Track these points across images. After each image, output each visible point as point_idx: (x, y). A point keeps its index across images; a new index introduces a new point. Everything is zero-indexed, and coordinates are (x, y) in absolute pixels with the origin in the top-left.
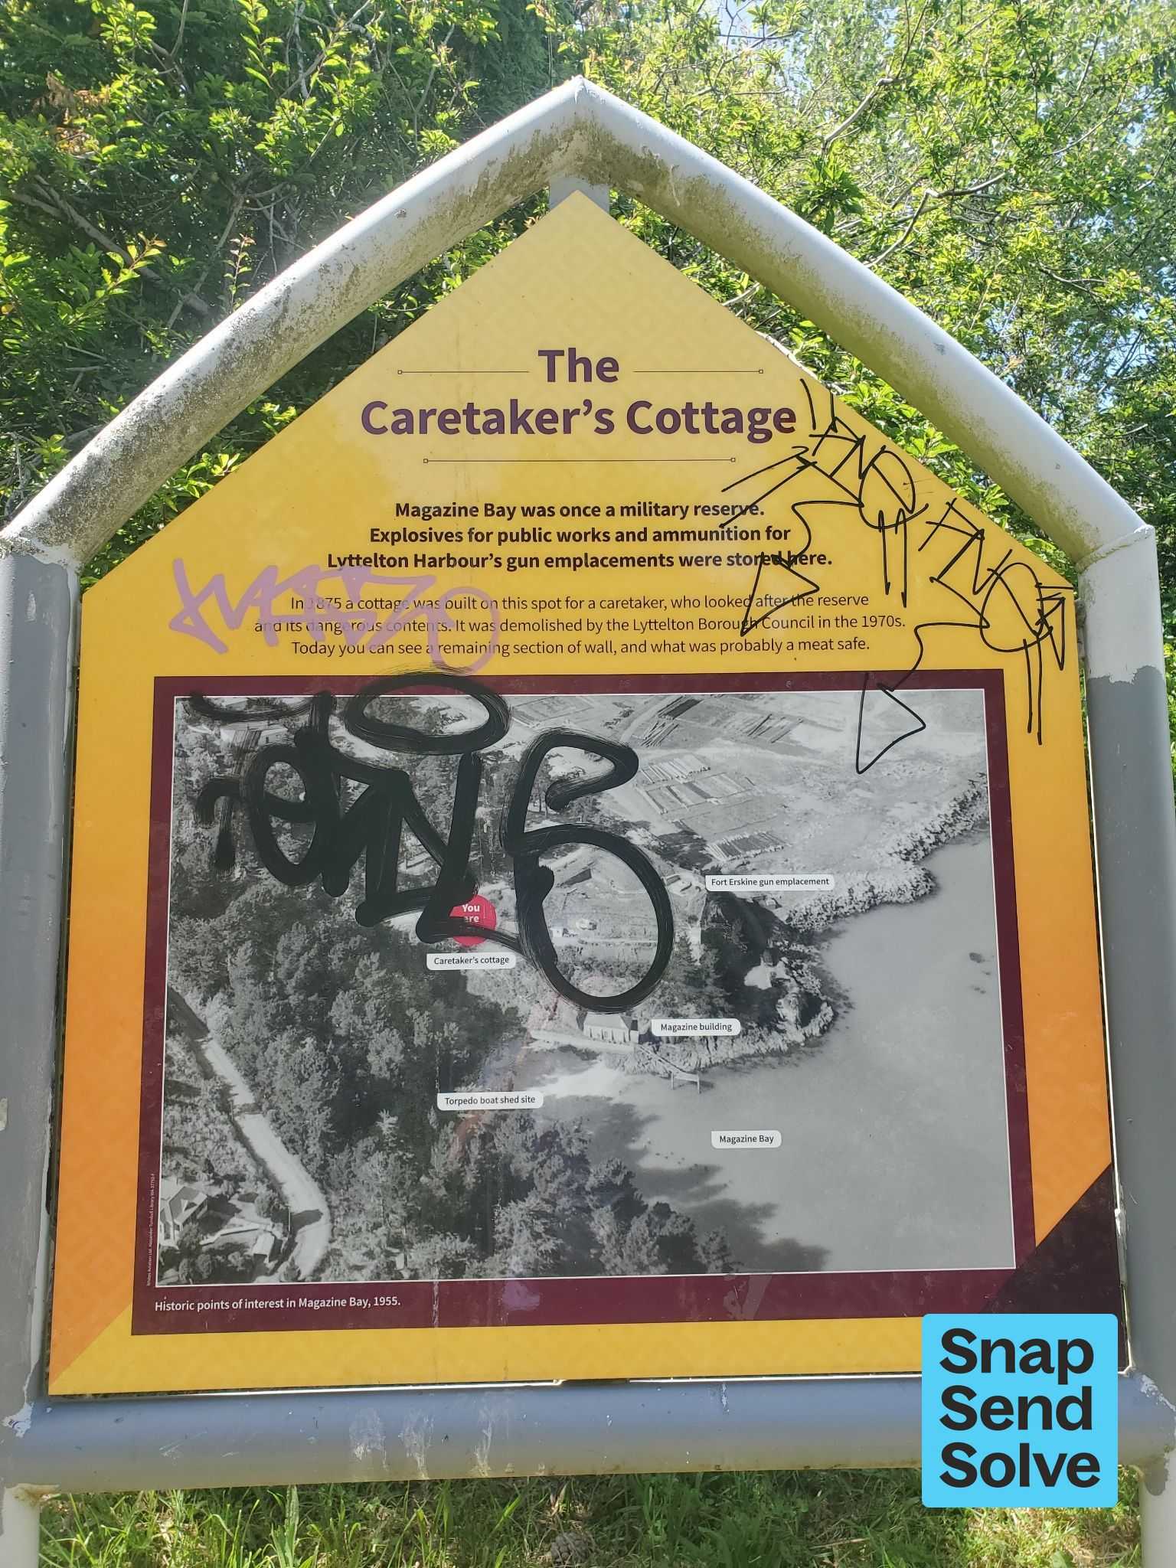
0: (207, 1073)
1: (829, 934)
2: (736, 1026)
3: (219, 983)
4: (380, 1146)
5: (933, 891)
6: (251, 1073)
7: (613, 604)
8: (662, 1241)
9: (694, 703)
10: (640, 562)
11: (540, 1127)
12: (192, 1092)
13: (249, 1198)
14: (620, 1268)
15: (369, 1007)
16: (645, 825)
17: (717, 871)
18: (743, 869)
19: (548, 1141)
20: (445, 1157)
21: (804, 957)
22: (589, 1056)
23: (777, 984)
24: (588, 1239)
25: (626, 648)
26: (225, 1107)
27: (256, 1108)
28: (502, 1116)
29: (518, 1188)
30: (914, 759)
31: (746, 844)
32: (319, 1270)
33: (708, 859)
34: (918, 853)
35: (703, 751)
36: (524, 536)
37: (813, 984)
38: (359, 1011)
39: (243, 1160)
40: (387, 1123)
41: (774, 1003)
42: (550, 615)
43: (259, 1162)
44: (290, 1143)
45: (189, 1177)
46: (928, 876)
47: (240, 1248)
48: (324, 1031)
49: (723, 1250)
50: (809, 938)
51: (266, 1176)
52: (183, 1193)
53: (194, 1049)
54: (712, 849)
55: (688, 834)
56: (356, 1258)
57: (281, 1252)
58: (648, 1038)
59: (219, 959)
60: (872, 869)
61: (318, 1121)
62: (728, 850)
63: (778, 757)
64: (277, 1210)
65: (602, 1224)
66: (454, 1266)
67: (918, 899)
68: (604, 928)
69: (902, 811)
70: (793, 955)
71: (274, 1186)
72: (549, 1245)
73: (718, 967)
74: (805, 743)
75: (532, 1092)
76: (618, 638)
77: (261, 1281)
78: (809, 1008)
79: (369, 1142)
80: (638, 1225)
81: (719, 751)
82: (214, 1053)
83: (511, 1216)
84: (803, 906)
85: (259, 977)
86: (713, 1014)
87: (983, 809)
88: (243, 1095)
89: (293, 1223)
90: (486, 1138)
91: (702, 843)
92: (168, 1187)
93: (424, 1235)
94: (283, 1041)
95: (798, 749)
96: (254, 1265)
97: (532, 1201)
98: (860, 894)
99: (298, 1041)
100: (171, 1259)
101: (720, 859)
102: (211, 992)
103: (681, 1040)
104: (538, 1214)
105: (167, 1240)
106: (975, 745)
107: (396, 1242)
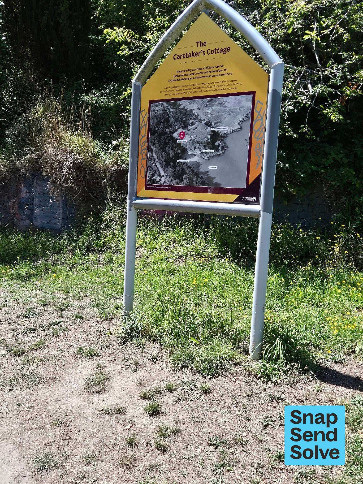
0: (153, 156)
1: (227, 137)
2: (213, 151)
3: (154, 144)
4: (171, 167)
5: (241, 129)
6: (157, 157)
7: (203, 84)
8: (201, 182)
9: (212, 100)
10: (207, 77)
11: (189, 165)
12: (151, 159)
13: (157, 173)
14: (196, 185)
15: (170, 148)
16: (204, 120)
17: (213, 127)
18: (216, 127)
19: (189, 167)
20: (178, 169)
21: (223, 140)
22: (195, 155)
23: (219, 144)
24: (193, 181)
25: (204, 91)
26: (155, 161)
27: (157, 161)
28: (184, 163)
29: (185, 173)
30: (241, 107)
31: (217, 123)
32: (163, 183)
33: (212, 125)
34: (240, 123)
35: (213, 108)
36: (192, 74)
37: (224, 144)
38: (169, 148)
39: (156, 168)
40: (172, 164)
41: (218, 148)
42: (195, 87)
43: (158, 169)
44: (161, 166)
45: (151, 170)
46: (241, 127)
47: (156, 180)
48: (165, 151)
49: (209, 183)
50: (224, 137)
51: (159, 171)
52: (150, 172)
53: (152, 153)
54: (213, 124)
55: (210, 121)
56: (167, 182)
57: (160, 181)
58: (202, 153)
59: (155, 141)
60: (233, 126)
61: (164, 163)
62: (215, 124)
63: (222, 108)
64: (159, 175)
65: (195, 179)
66: (177, 183)
67: (239, 131)
68: (198, 136)
69: (239, 116)
70: (221, 140)
71: (159, 172)
72: (188, 181)
73: (212, 142)
74: (226, 105)
75: (188, 160)
76: (203, 90)
77: (158, 184)
78: (223, 148)
79: (169, 166)
80: (199, 179)
81: (215, 107)
82: (154, 154)
83: (185, 177)
84: (224, 132)
85: (159, 143)
86: (210, 149)
87: (250, 115)
88: (156, 160)
89: (161, 177)
90: (182, 166)
91: (211, 123)
92: (149, 171)
93: (175, 179)
94: (161, 153)
95: (225, 107)
96: (157, 182)
97: (187, 175)
98: (231, 130)
99: (162, 153)
100: (149, 181)
101: (213, 125)
102: (153, 145)
103: (206, 153)
104: (188, 177)
105: (148, 178)
106: (250, 104)
107: (172, 180)
